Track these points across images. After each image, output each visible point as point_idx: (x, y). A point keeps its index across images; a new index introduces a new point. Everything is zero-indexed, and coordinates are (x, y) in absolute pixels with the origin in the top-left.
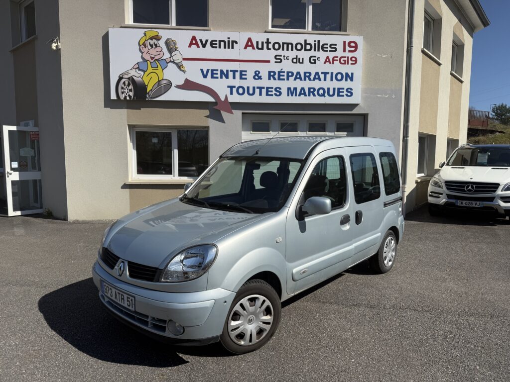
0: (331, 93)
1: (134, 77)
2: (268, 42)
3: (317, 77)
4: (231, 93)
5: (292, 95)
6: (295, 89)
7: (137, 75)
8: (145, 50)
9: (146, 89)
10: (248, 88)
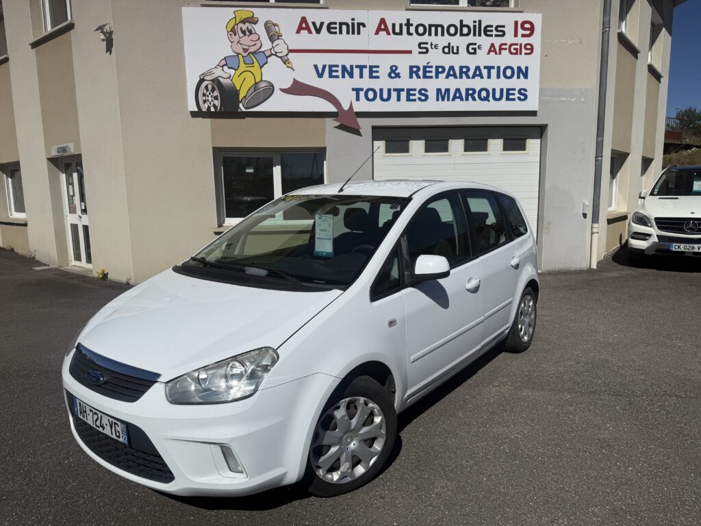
0: (498, 96)
1: (220, 79)
2: (408, 24)
3: (478, 73)
4: (358, 99)
5: (443, 100)
6: (448, 90)
7: (225, 75)
8: (236, 39)
9: (238, 95)
10: (381, 90)
